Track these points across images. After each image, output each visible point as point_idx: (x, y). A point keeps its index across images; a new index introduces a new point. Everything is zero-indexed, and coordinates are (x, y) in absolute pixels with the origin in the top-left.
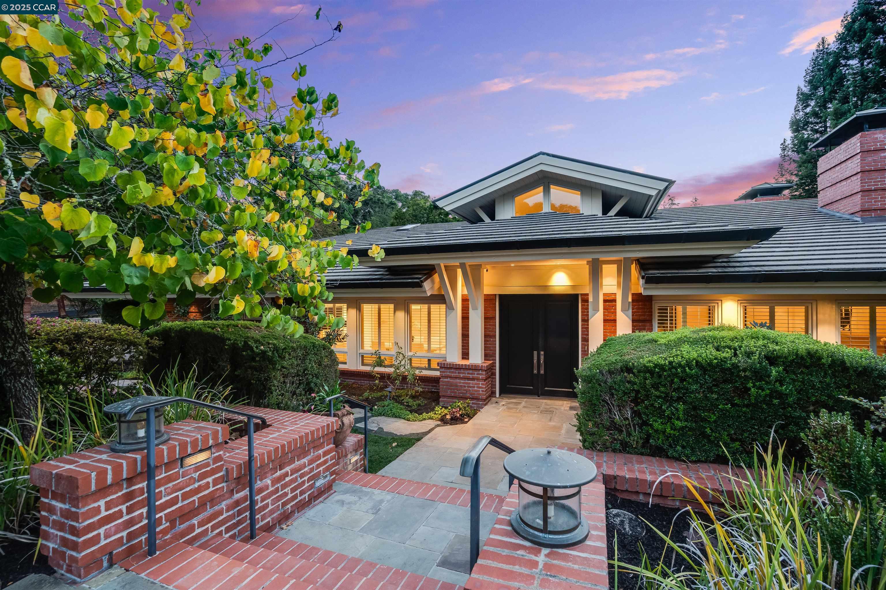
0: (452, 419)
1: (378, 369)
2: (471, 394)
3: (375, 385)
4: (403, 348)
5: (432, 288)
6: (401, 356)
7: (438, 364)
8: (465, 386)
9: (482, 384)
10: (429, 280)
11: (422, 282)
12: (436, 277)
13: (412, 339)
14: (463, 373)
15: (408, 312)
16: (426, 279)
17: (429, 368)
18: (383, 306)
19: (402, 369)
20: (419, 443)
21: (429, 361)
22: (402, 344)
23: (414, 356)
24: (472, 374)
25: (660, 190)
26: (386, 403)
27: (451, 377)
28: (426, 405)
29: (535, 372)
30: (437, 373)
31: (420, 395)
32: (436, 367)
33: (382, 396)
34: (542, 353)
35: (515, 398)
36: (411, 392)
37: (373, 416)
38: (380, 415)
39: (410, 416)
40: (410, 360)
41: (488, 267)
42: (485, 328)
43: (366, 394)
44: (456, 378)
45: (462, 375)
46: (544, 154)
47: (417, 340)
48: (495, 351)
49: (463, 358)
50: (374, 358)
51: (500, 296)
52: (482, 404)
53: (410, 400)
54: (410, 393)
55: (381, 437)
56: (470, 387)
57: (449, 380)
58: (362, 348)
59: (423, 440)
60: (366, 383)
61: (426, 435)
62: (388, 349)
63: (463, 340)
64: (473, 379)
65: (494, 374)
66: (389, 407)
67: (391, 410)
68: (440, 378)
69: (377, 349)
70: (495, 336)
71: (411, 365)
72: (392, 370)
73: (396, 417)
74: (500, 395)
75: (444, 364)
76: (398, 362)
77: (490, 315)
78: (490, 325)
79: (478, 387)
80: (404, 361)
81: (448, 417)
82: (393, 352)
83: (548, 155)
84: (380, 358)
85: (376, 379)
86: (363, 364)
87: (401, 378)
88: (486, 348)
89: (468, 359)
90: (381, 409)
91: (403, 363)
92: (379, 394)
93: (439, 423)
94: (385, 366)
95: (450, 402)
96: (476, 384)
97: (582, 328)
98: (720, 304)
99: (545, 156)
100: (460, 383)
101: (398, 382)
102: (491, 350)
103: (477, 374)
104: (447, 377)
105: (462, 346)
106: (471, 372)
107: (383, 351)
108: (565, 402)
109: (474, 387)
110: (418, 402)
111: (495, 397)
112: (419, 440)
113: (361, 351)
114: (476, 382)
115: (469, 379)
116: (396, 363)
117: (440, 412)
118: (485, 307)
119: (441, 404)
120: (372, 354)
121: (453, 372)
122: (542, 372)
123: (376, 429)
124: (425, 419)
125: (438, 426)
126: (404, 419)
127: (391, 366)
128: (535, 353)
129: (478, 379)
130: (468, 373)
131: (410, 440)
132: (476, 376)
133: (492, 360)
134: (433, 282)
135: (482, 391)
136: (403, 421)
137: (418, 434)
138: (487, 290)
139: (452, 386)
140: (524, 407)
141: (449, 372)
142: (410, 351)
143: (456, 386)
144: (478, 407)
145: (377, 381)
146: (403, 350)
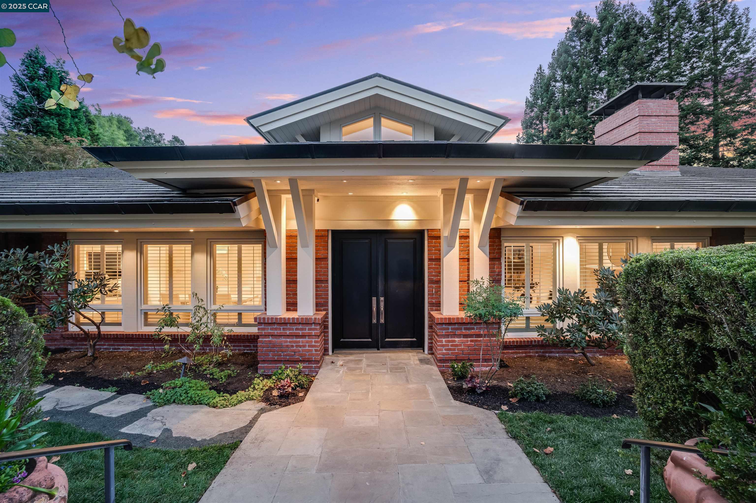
0: (281, 396)
1: (167, 330)
2: (301, 355)
3: (163, 350)
4: (205, 300)
5: (248, 216)
6: (202, 310)
7: (255, 319)
8: (293, 346)
9: (316, 342)
10: (245, 204)
11: (235, 204)
12: (254, 202)
13: (215, 288)
14: (290, 329)
15: (211, 254)
16: (241, 202)
17: (240, 324)
18: (175, 247)
19: (203, 329)
20: (237, 453)
21: (240, 315)
22: (202, 295)
23: (220, 310)
24: (302, 329)
25: (497, 127)
26: (178, 382)
27: (273, 336)
28: (238, 374)
29: (374, 321)
30: (254, 330)
31: (229, 360)
32: (252, 321)
33: (174, 367)
34: (382, 299)
35: (351, 354)
36: (217, 358)
37: (155, 407)
38: (167, 402)
39: (217, 399)
40: (215, 315)
41: (320, 195)
42: (316, 271)
43: (148, 367)
44: (280, 336)
45: (288, 332)
46: (380, 76)
47: (222, 290)
48: (328, 299)
49: (288, 310)
50: (161, 316)
51: (334, 232)
52: (315, 368)
53: (215, 370)
54: (215, 360)
55: (165, 453)
56: (300, 346)
57: (270, 339)
58: (146, 302)
59: (243, 446)
60: (149, 350)
61: (247, 433)
62: (183, 303)
63: (287, 287)
64: (303, 336)
65: (326, 327)
66: (183, 388)
67: (187, 393)
68: (258, 337)
69: (168, 303)
70: (327, 281)
71: (215, 321)
72: (188, 330)
73: (195, 403)
74: (333, 352)
75: (264, 319)
76: (198, 319)
77: (321, 255)
78: (321, 267)
79: (309, 346)
80: (206, 317)
81: (275, 393)
82: (190, 306)
83: (385, 77)
84: (171, 314)
85: (166, 344)
86: (147, 324)
87: (201, 340)
88: (317, 296)
89: (296, 310)
90: (170, 393)
91: (204, 320)
92: (170, 364)
93: (263, 405)
94: (178, 326)
95: (274, 368)
96: (307, 342)
97: (429, 268)
98: (561, 241)
99: (381, 79)
100: (287, 342)
101: (197, 347)
102: (322, 298)
103: (309, 329)
104: (266, 336)
105: (287, 294)
106: (300, 327)
107: (175, 305)
108: (410, 354)
109: (305, 346)
110: (227, 372)
111: (328, 355)
112: (235, 446)
113: (144, 307)
114: (307, 339)
115: (298, 336)
116: (194, 322)
117: (261, 386)
118: (316, 246)
119: (261, 371)
120: (158, 310)
121: (276, 329)
122: (382, 321)
123: (157, 434)
124: (241, 402)
125: (262, 411)
126: (208, 405)
127: (187, 325)
128: (374, 299)
129: (310, 336)
130: (297, 329)
131: (221, 449)
132: (307, 331)
133: (324, 310)
134: (249, 207)
135: (316, 350)
136: (207, 409)
137: (232, 433)
138: (319, 225)
139: (274, 346)
140: (368, 366)
141: (272, 329)
142: (214, 304)
143: (281, 346)
144: (310, 371)
145: (167, 347)
146: (205, 302)
